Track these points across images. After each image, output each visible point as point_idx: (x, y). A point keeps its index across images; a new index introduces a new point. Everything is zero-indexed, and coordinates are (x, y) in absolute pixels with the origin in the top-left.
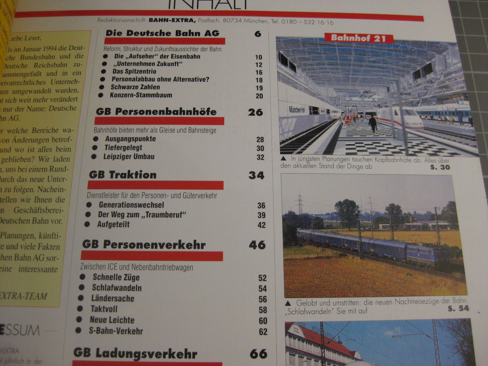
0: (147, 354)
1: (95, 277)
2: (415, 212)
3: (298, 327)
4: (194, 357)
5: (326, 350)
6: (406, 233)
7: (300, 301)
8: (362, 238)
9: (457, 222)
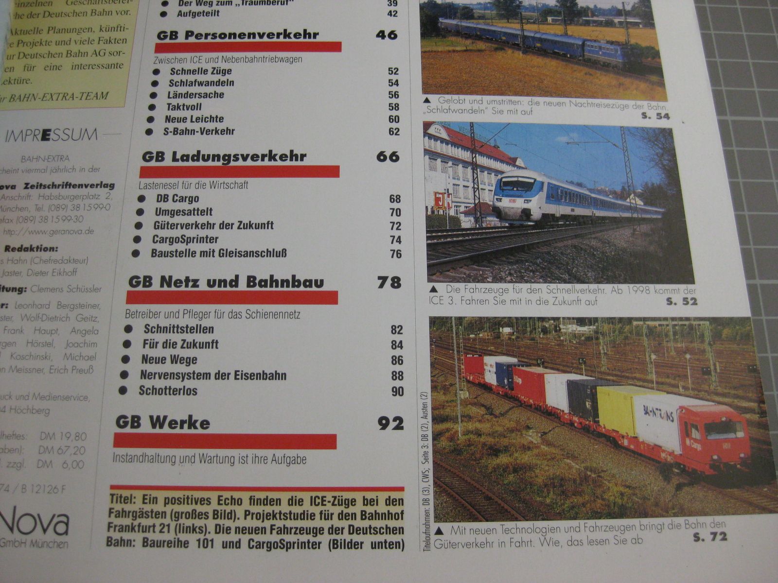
0: (240, 157)
1: (173, 71)
2: (595, 6)
3: (440, 128)
4: (302, 160)
5: (477, 155)
6: (583, 28)
7: (443, 99)
8: (525, 31)
9: (653, 19)
